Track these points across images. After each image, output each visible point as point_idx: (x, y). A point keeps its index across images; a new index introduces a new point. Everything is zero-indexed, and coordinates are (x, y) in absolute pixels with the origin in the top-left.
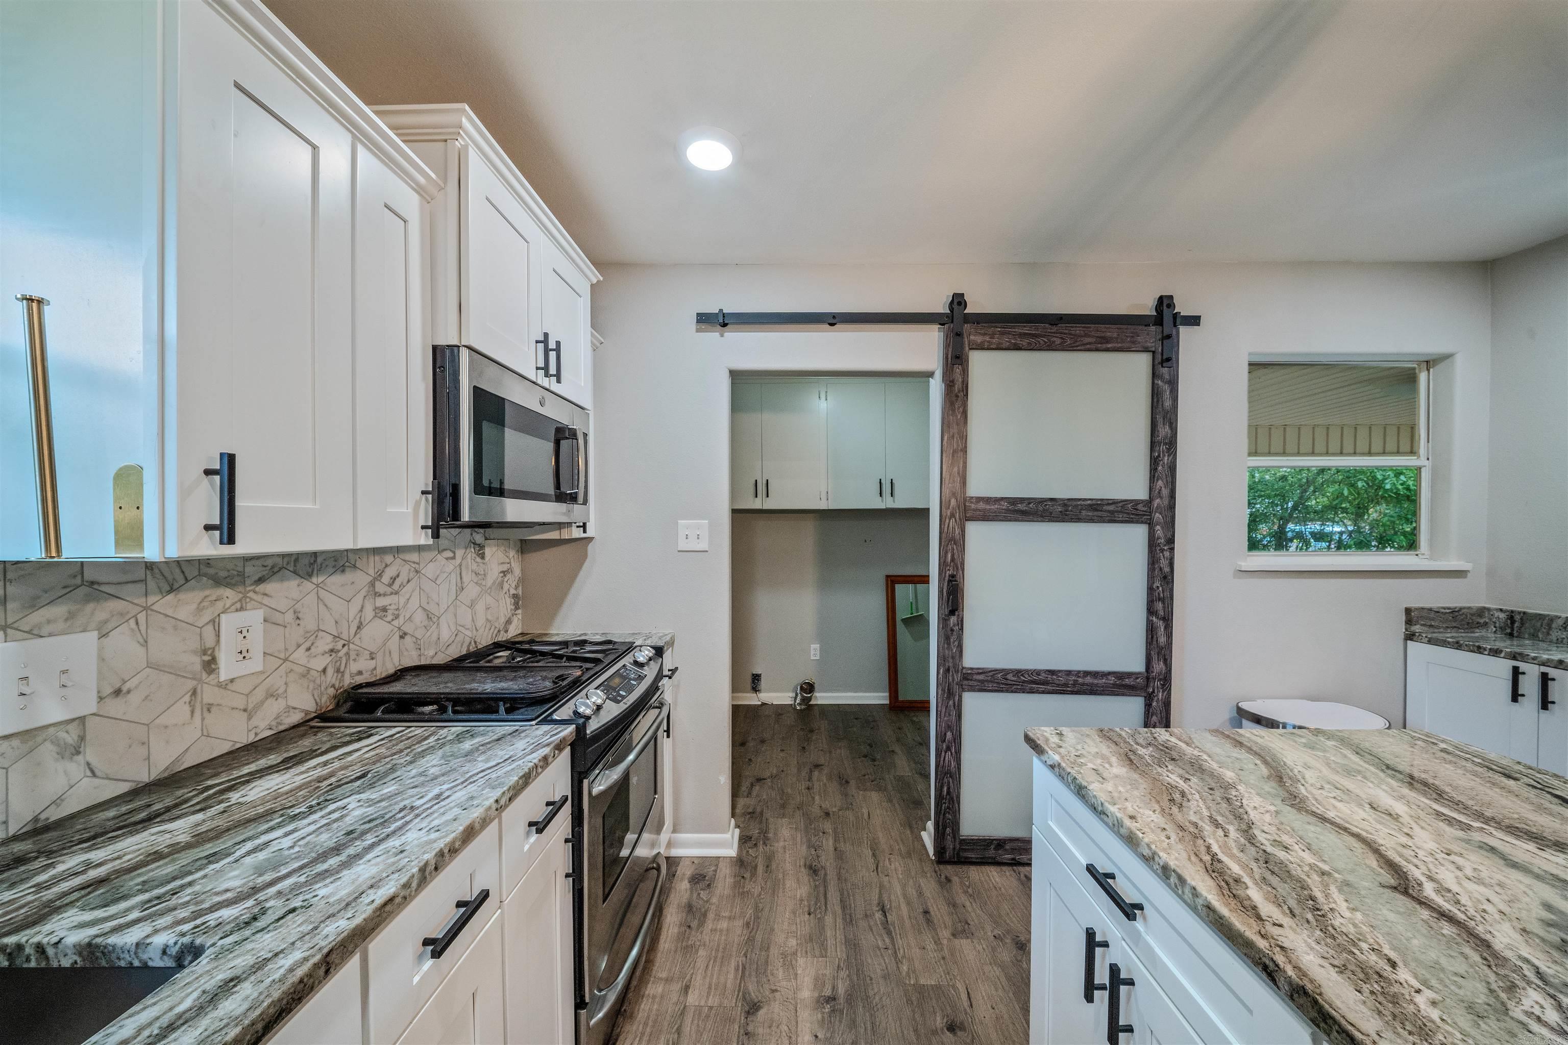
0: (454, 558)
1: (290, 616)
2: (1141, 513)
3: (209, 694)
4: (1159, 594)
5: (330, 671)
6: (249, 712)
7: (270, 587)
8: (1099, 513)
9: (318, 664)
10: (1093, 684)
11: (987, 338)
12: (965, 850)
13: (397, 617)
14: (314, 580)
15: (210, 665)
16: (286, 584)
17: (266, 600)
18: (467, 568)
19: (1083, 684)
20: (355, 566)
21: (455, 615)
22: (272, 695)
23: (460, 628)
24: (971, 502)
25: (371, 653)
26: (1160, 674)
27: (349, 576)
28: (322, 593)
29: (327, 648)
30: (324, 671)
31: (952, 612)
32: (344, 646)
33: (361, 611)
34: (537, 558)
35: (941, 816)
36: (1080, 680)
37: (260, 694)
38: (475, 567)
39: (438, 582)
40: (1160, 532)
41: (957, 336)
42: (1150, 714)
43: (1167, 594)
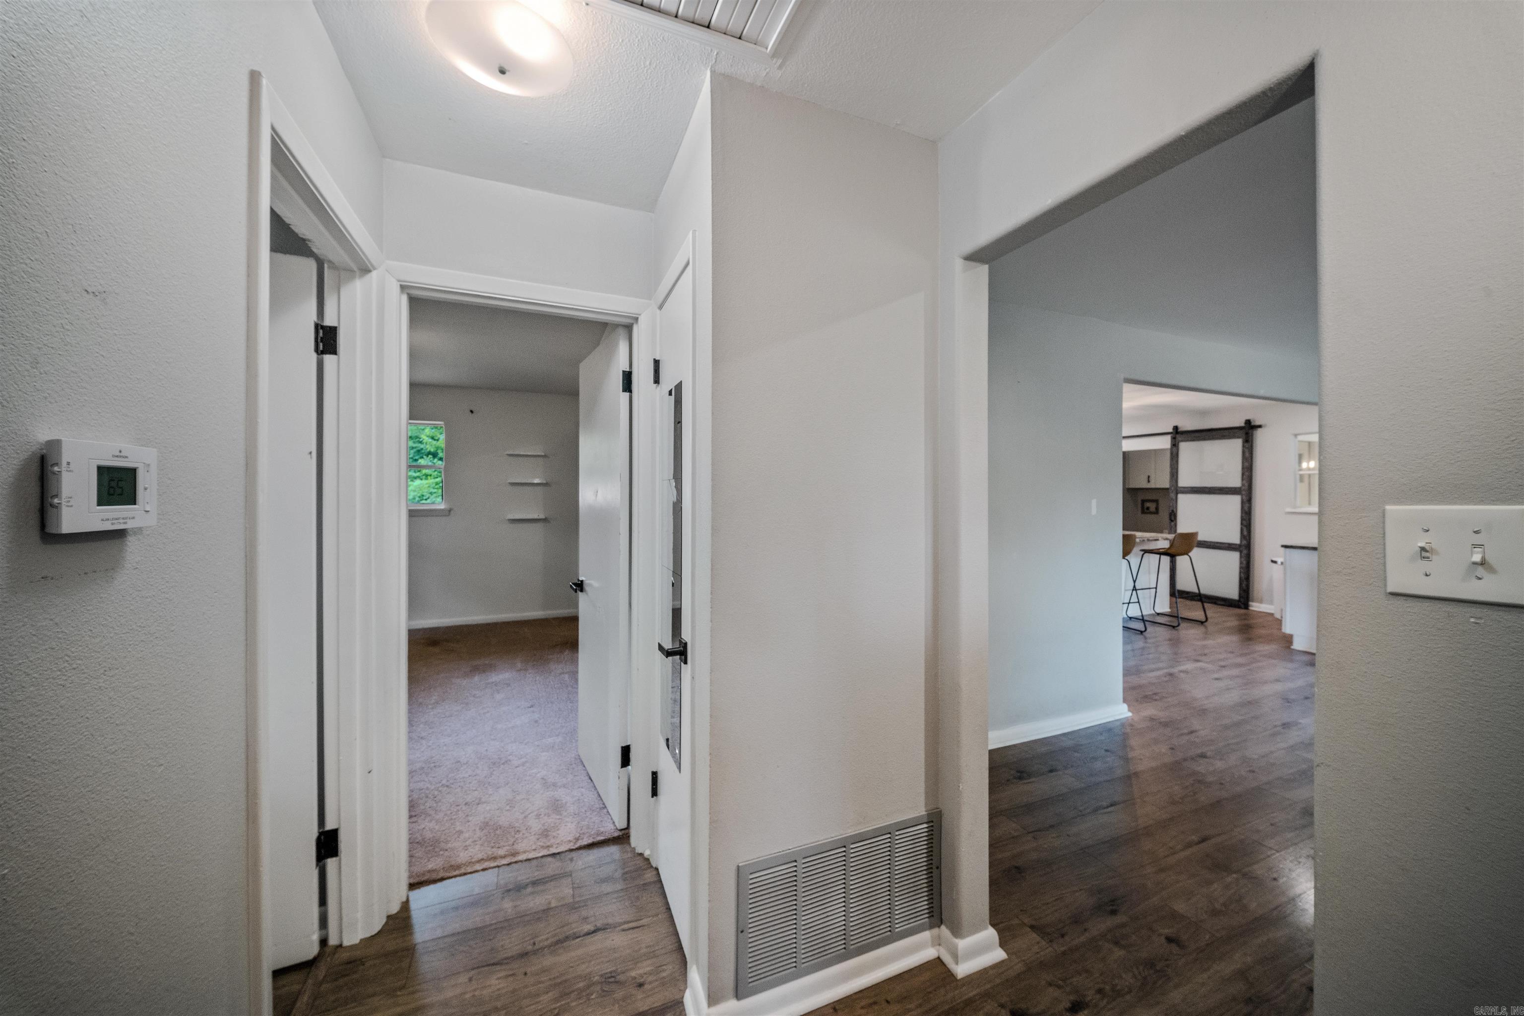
2: (1238, 491)
4: (1244, 518)
8: (1224, 492)
10: (1218, 546)
11: (1183, 439)
24: (1179, 488)
26: (1244, 544)
31: (1172, 521)
40: (1244, 497)
41: (1174, 438)
42: (1241, 557)
43: (1247, 518)
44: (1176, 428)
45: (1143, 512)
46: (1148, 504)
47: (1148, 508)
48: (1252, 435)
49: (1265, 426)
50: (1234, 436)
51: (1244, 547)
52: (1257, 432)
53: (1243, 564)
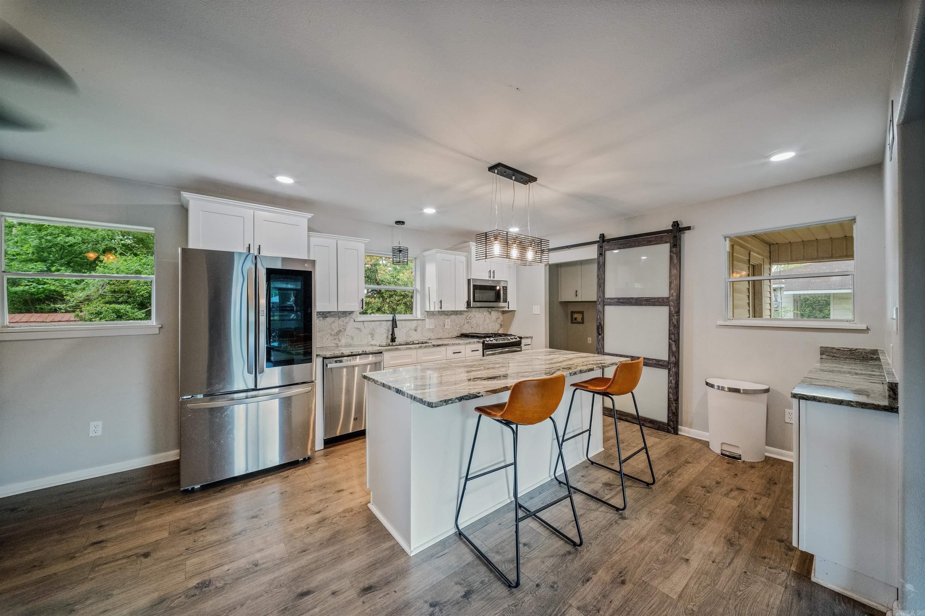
0: (483, 314)
1: (454, 321)
2: (665, 302)
3: (444, 329)
4: (672, 332)
5: (459, 331)
6: (449, 334)
7: (451, 316)
8: (649, 303)
9: (458, 329)
11: (610, 247)
13: (471, 324)
14: (457, 316)
15: (444, 325)
17: (451, 318)
18: (486, 316)
21: (484, 326)
22: (451, 332)
24: (605, 300)
25: (466, 329)
26: (673, 361)
27: (462, 316)
28: (458, 318)
29: (459, 327)
31: (600, 334)
32: (461, 327)
33: (464, 322)
34: (506, 315)
38: (488, 317)
39: (479, 318)
40: (672, 309)
41: (600, 247)
42: (668, 375)
43: (676, 332)
44: (602, 236)
45: (572, 322)
46: (576, 316)
47: (576, 319)
48: (680, 239)
49: (694, 229)
50: (661, 241)
51: (673, 364)
52: (685, 234)
53: (671, 383)
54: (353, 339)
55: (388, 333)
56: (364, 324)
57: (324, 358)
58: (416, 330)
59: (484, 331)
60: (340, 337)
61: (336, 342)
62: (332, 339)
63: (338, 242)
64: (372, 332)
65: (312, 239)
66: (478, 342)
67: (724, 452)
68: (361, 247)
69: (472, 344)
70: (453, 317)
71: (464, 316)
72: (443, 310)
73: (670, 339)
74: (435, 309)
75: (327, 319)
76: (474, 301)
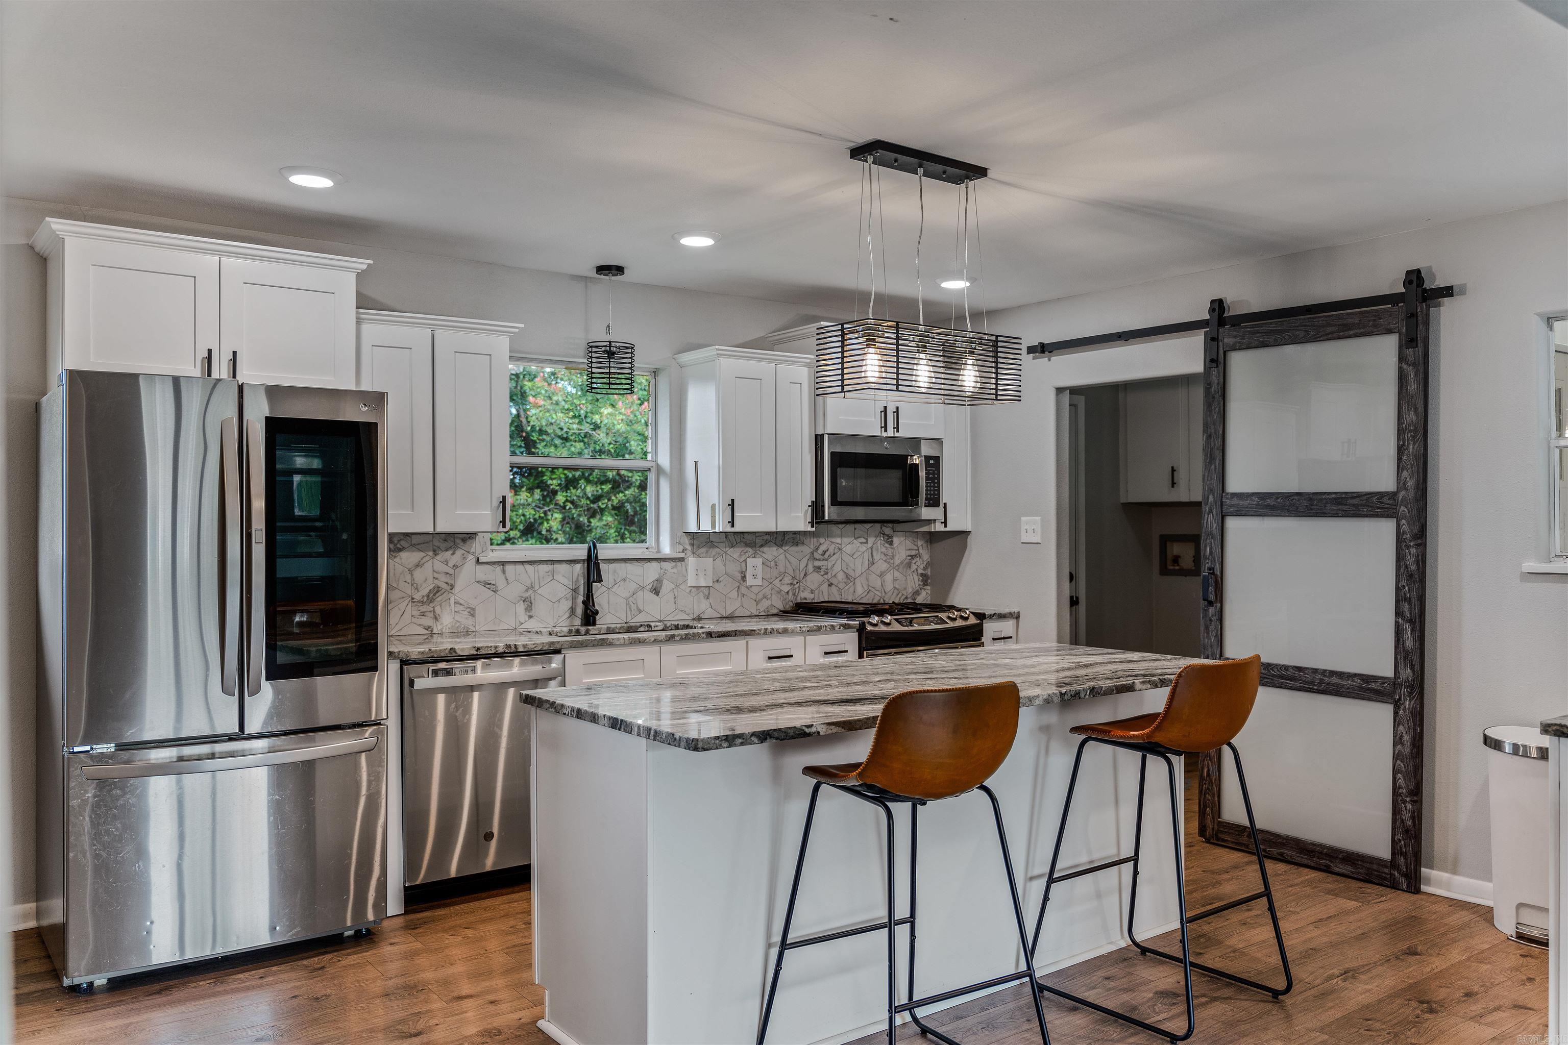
0: (867, 543)
1: (773, 564)
2: (1387, 506)
3: (743, 590)
4: (1405, 594)
5: (790, 593)
6: (757, 602)
7: (765, 549)
8: (1345, 508)
9: (786, 588)
10: (1339, 684)
11: (1238, 340)
12: (1223, 832)
13: (827, 573)
14: (784, 548)
15: (744, 578)
16: (771, 548)
17: (763, 555)
18: (877, 550)
19: (1329, 684)
20: (803, 543)
21: (868, 580)
22: (765, 597)
23: (871, 588)
24: (1227, 498)
25: (812, 590)
26: (1407, 680)
27: (800, 548)
28: (787, 554)
29: (789, 582)
30: (788, 592)
31: (1211, 603)
32: (797, 583)
33: (806, 566)
34: (941, 546)
35: (1203, 797)
36: (1326, 679)
37: (760, 596)
38: (884, 550)
39: (855, 557)
40: (1405, 527)
41: (1212, 341)
42: (1397, 722)
43: (1414, 594)
44: (1218, 306)
45: (1164, 571)
46: (1176, 549)
47: (1176, 560)
48: (1427, 323)
49: (1463, 291)
50: (1375, 326)
51: (1407, 687)
52: (1442, 308)
53: (1403, 744)
54: (473, 615)
55: (574, 599)
56: (504, 572)
57: (405, 662)
58: (656, 591)
59: (871, 594)
60: (438, 609)
61: (427, 621)
62: (416, 613)
63: (438, 333)
64: (527, 595)
65: (365, 327)
66: (846, 627)
67: (1526, 931)
68: (501, 345)
69: (826, 632)
70: (771, 552)
71: (806, 550)
72: (738, 528)
73: (1399, 613)
74: (713, 526)
75: (404, 555)
76: (834, 502)
